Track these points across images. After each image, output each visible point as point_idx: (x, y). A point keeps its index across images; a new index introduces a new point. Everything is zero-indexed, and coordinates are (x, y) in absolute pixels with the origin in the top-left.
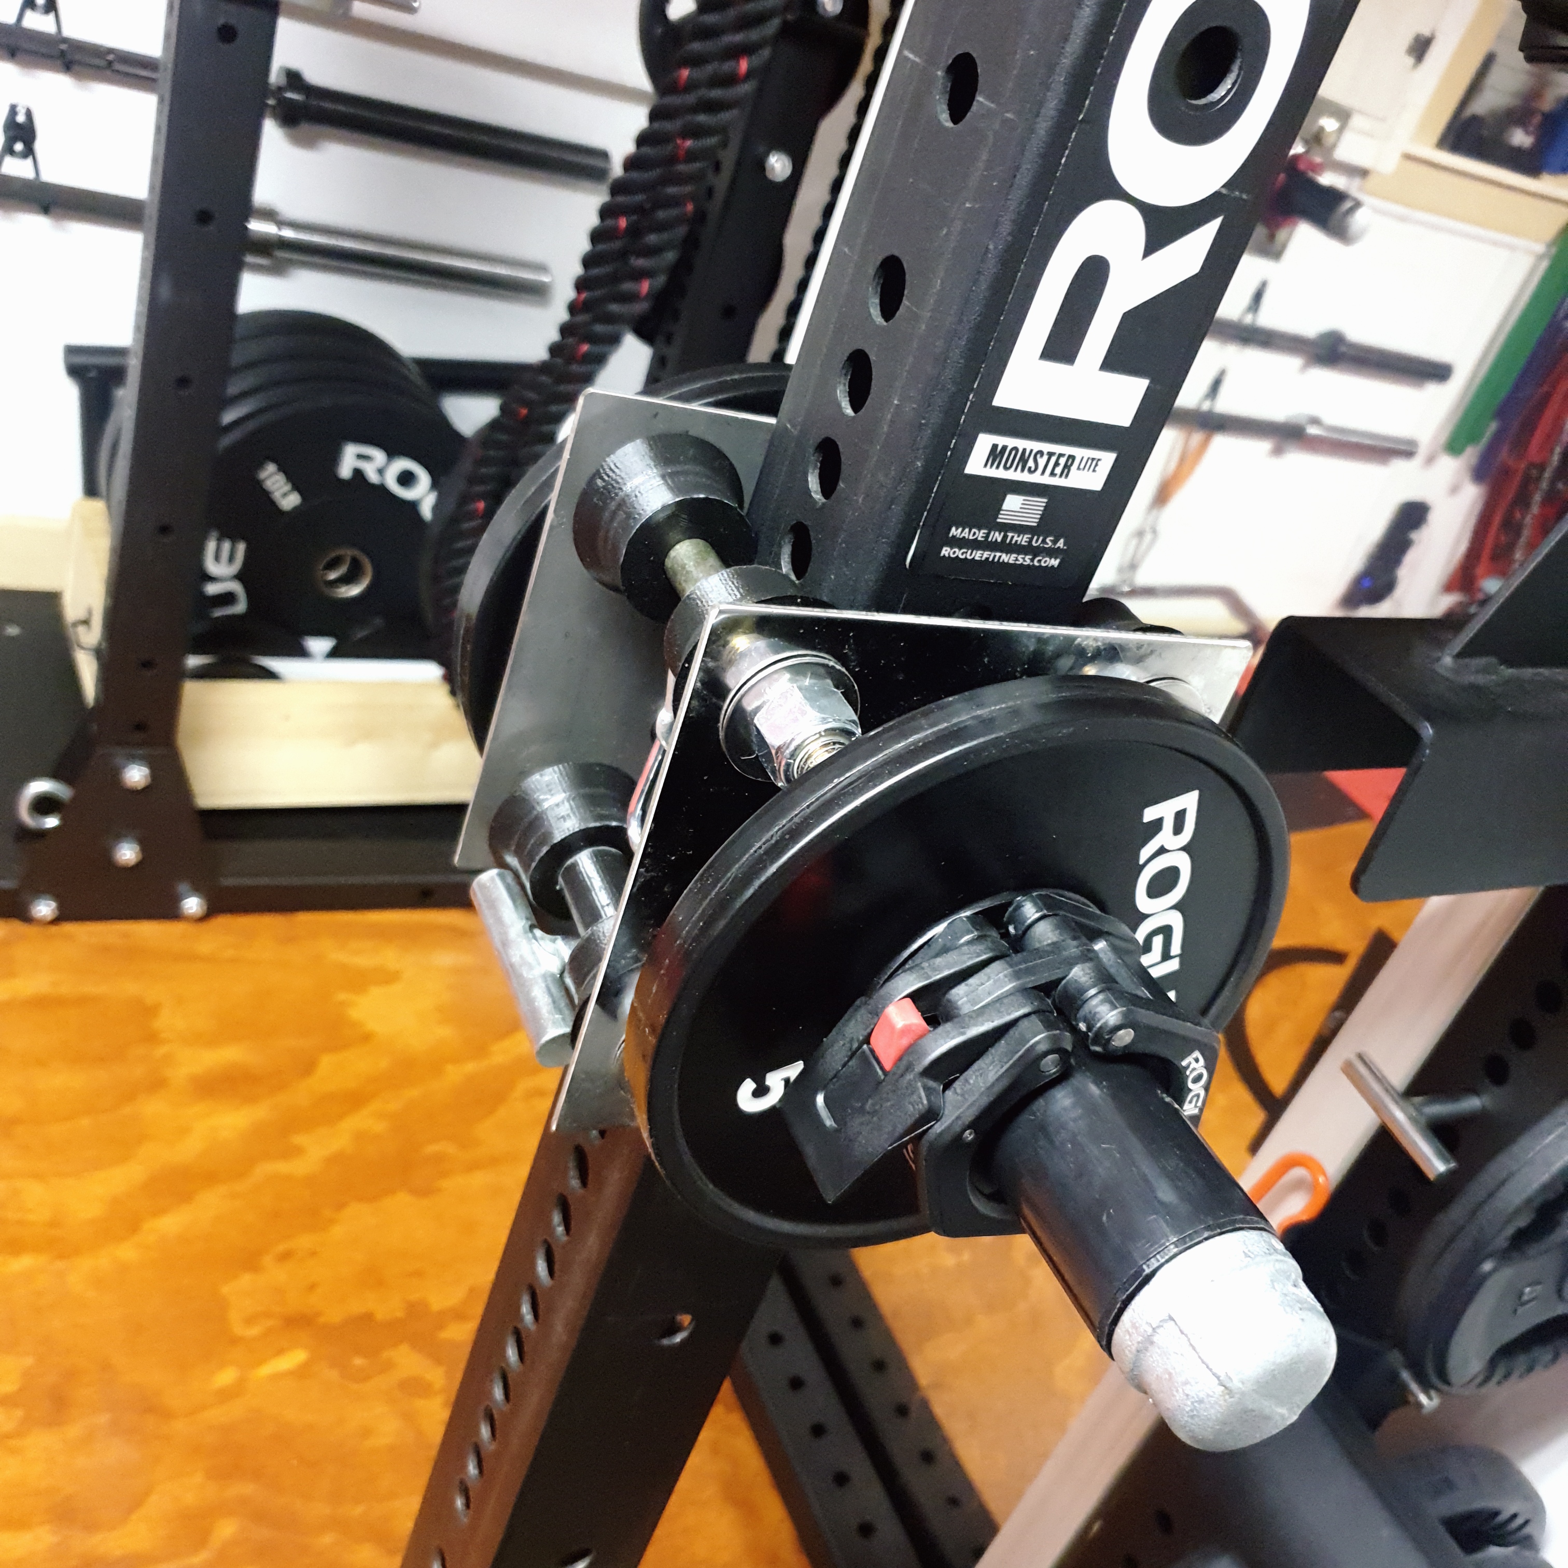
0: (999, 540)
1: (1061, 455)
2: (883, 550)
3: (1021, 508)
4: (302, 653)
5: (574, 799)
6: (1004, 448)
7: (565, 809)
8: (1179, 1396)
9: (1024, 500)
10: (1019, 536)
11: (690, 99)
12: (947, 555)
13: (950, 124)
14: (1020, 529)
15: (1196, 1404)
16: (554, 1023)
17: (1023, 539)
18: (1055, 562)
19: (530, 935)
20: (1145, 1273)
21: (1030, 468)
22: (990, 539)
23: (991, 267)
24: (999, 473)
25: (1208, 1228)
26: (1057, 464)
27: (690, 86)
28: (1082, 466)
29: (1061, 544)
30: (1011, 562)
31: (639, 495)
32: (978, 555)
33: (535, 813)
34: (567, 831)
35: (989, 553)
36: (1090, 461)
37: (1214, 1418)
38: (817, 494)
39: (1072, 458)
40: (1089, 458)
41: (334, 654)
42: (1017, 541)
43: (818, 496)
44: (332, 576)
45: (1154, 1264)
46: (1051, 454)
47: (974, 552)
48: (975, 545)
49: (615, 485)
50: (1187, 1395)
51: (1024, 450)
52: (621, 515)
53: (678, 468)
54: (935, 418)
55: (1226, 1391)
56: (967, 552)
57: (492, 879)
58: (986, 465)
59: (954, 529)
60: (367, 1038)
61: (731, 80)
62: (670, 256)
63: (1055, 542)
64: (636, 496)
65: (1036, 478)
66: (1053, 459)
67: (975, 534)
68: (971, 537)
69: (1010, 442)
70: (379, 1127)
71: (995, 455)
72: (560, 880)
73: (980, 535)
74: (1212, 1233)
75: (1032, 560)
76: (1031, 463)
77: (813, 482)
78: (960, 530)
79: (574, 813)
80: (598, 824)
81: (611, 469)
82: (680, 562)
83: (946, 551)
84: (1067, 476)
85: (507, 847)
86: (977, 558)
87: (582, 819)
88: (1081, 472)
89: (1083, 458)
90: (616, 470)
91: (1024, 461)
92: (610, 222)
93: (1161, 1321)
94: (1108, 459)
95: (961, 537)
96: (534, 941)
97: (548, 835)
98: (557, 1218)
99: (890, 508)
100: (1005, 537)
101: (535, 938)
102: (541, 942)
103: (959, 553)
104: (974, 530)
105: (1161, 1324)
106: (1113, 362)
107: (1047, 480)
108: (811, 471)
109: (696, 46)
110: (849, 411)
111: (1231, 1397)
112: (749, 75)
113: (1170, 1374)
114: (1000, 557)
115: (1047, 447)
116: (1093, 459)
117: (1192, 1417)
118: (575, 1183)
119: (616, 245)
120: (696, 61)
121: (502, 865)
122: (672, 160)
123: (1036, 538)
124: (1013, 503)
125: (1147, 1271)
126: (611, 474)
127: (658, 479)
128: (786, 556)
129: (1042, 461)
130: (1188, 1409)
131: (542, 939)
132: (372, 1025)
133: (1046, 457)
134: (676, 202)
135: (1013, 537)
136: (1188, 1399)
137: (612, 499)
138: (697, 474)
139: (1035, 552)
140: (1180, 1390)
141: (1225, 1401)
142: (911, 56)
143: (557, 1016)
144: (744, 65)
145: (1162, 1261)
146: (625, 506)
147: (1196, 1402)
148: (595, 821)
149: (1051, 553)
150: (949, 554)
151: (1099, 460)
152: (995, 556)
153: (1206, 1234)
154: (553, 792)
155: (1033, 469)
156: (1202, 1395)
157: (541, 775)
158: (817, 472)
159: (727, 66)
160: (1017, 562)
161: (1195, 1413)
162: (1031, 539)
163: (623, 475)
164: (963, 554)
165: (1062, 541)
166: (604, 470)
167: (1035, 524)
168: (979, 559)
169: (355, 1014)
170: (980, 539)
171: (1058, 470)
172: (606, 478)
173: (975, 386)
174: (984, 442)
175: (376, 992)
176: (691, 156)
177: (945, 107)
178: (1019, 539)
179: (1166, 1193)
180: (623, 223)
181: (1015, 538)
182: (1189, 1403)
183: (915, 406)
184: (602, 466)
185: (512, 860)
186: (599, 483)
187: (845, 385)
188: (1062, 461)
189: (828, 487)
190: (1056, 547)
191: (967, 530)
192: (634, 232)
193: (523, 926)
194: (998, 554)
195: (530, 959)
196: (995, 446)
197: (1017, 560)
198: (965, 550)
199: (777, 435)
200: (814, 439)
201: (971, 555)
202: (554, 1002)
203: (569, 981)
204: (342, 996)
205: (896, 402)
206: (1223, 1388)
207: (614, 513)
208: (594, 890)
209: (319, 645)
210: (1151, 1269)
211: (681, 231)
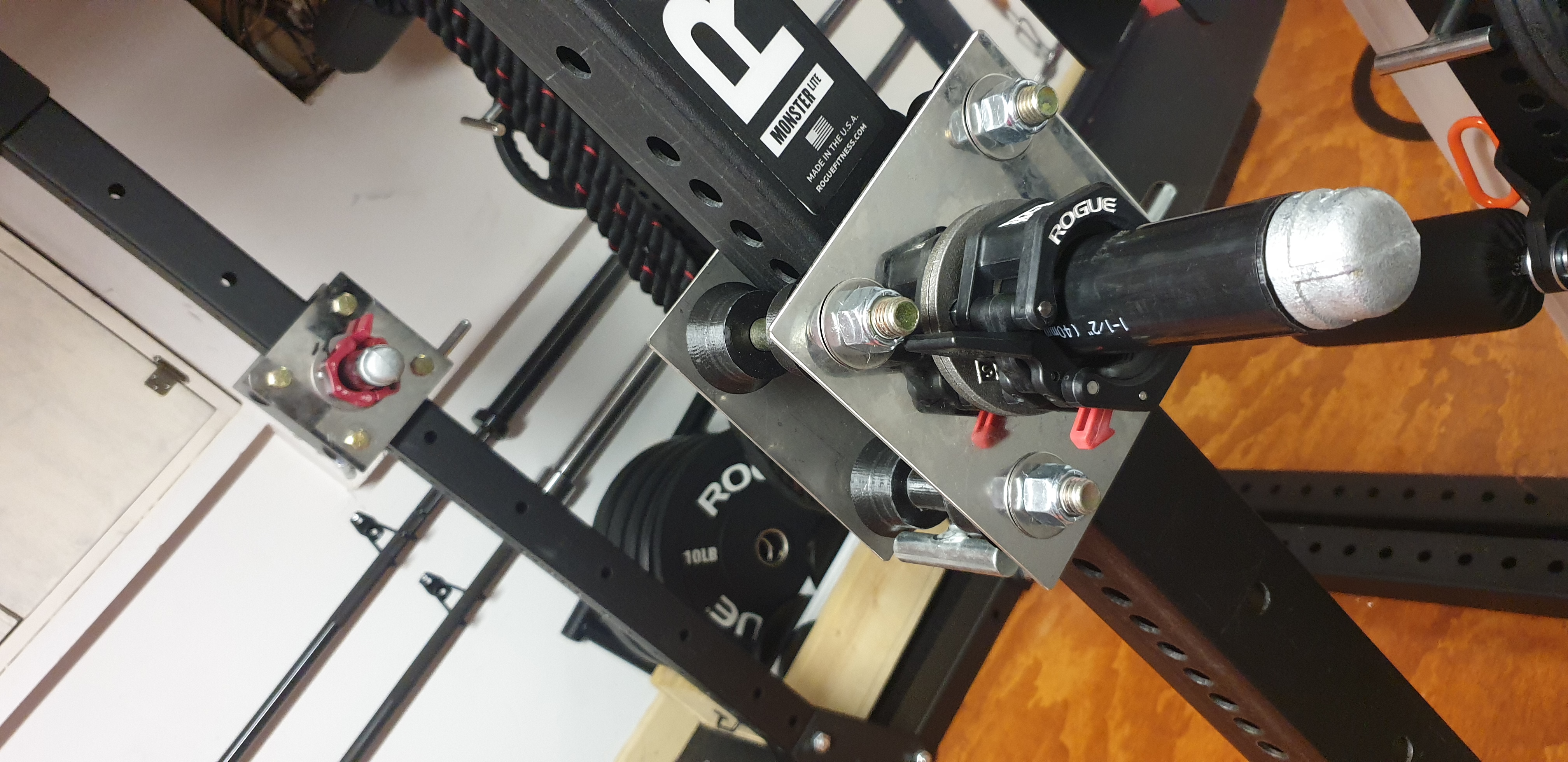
0: (830, 154)
1: (799, 97)
2: (799, 224)
3: (818, 133)
4: (807, 600)
6: (776, 128)
8: (1348, 302)
9: (814, 129)
10: (835, 142)
11: (594, 191)
12: (822, 189)
13: (589, 75)
14: (831, 139)
15: (1356, 295)
17: (838, 140)
18: (864, 126)
19: (938, 541)
20: (1265, 285)
21: (797, 118)
22: (827, 160)
24: (790, 137)
25: (1259, 233)
26: (803, 101)
27: (587, 187)
28: (813, 87)
29: (854, 119)
30: (847, 153)
31: (713, 343)
32: (832, 170)
35: (835, 163)
36: (813, 81)
37: (1372, 288)
39: (804, 91)
40: (811, 81)
41: (817, 583)
42: (837, 144)
43: (760, 244)
45: (1262, 276)
46: (795, 102)
47: (829, 172)
48: (825, 170)
49: (703, 353)
50: (1348, 297)
51: (784, 117)
52: (720, 358)
53: (711, 314)
54: (737, 160)
55: (1356, 272)
56: (827, 177)
57: (899, 545)
58: (781, 143)
59: (808, 178)
61: (594, 161)
63: (851, 122)
64: (714, 345)
65: (805, 117)
66: (799, 102)
67: (818, 167)
68: (819, 170)
69: (775, 123)
71: (778, 135)
72: (918, 507)
73: (821, 164)
74: (1263, 232)
75: (854, 140)
76: (794, 116)
77: (752, 243)
78: (811, 174)
79: (882, 476)
80: (895, 466)
81: (694, 351)
82: (759, 340)
83: (819, 189)
84: (814, 99)
85: (888, 528)
86: (834, 172)
87: (888, 473)
88: (816, 89)
89: (808, 85)
90: (696, 348)
91: (790, 120)
93: (1297, 290)
94: (818, 70)
95: (815, 176)
96: (942, 540)
97: (886, 497)
99: (776, 209)
100: (831, 150)
101: (940, 539)
102: (946, 537)
103: (825, 181)
104: (816, 167)
105: (1300, 291)
106: (760, 44)
107: (809, 112)
108: (745, 242)
109: (566, 172)
110: (721, 204)
111: (1362, 272)
112: (596, 149)
113: (1332, 301)
114: (841, 158)
115: (790, 103)
116: (813, 78)
117: (1365, 300)
120: (574, 177)
121: (894, 535)
122: (624, 219)
123: (841, 132)
124: (812, 137)
125: (1264, 282)
126: (697, 352)
127: (711, 328)
128: (787, 279)
129: (797, 109)
130: (1358, 301)
131: (944, 535)
133: (795, 106)
134: (649, 227)
135: (833, 146)
136: (1351, 298)
137: (710, 358)
138: (721, 305)
139: (850, 136)
140: (1344, 300)
141: (1362, 276)
142: (550, 77)
143: (986, 551)
144: (589, 149)
145: (1263, 270)
146: (716, 354)
148: (892, 467)
149: (857, 126)
150: (821, 187)
151: (815, 75)
152: (839, 161)
153: (1262, 236)
154: (865, 482)
155: (798, 117)
156: (1351, 288)
157: (853, 482)
158: (748, 238)
159: (585, 158)
160: (850, 149)
161: (1362, 298)
162: (841, 135)
163: (700, 346)
164: (826, 179)
165: (852, 117)
166: (693, 355)
167: (833, 129)
170: (823, 166)
171: (808, 102)
172: (698, 356)
173: (731, 129)
174: (767, 139)
176: (627, 207)
177: (581, 73)
178: (837, 142)
179: (1229, 247)
181: (835, 144)
182: (1354, 298)
183: (727, 168)
184: (690, 355)
185: (896, 528)
186: (698, 361)
187: (707, 200)
188: (803, 97)
189: (757, 237)
190: (854, 122)
191: (813, 170)
193: (932, 542)
194: (839, 158)
195: (949, 548)
196: (772, 133)
197: (848, 149)
198: (825, 177)
200: (730, 231)
201: (830, 175)
202: (978, 548)
203: (972, 534)
205: (722, 177)
206: (1352, 273)
207: (717, 361)
208: (929, 489)
210: (1265, 280)
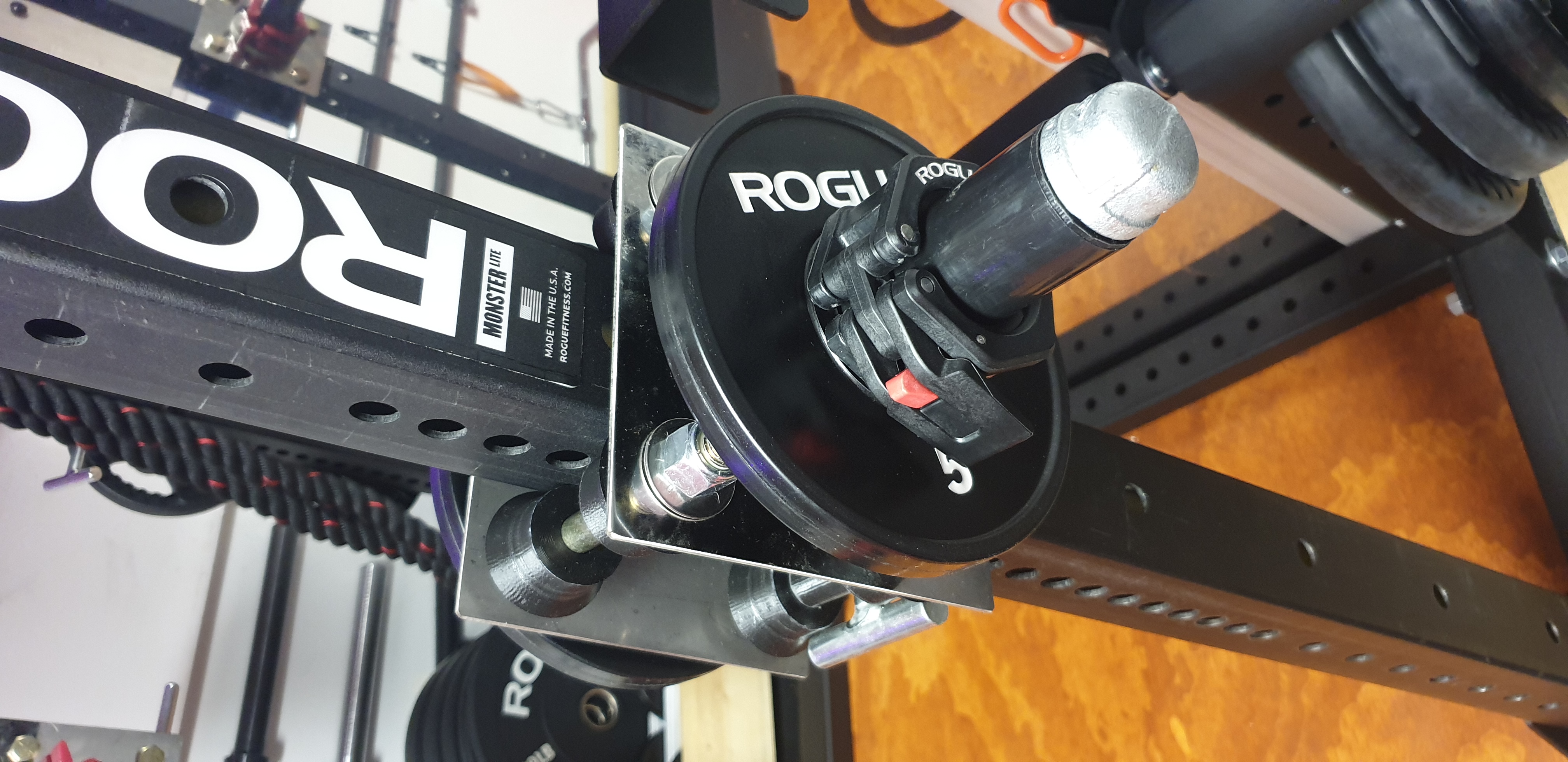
0: (553, 320)
1: (490, 281)
2: (565, 406)
3: (529, 306)
4: (660, 737)
5: (755, 600)
6: (486, 324)
7: (762, 605)
8: (1159, 198)
9: (523, 305)
10: (550, 305)
11: (232, 478)
12: (566, 358)
13: (252, 378)
14: (545, 304)
15: (1164, 187)
16: (916, 613)
17: (552, 301)
18: (568, 275)
19: (855, 628)
20: (1073, 223)
21: (500, 303)
22: (553, 327)
23: (356, 348)
24: (505, 325)
26: (496, 283)
27: (223, 479)
28: (497, 263)
29: (554, 273)
30: (569, 309)
31: (531, 575)
32: (565, 334)
33: (766, 627)
34: (778, 605)
35: (563, 326)
36: (493, 258)
37: (1174, 173)
38: (525, 448)
39: (491, 271)
40: (491, 259)
41: (660, 713)
42: (554, 306)
43: (527, 448)
44: (602, 717)
45: (1065, 216)
46: (489, 288)
47: (563, 337)
48: (557, 338)
49: (525, 591)
50: (1158, 193)
51: (487, 308)
52: (547, 586)
53: (510, 545)
54: (466, 378)
55: (1154, 167)
56: (563, 343)
57: (815, 654)
58: (499, 337)
59: (547, 355)
60: (942, 680)
61: (216, 450)
62: (351, 486)
63: (553, 277)
64: (532, 576)
65: (507, 297)
66: (492, 286)
67: (549, 339)
68: (552, 342)
69: (482, 319)
70: (1007, 669)
71: (491, 330)
72: (814, 607)
73: (550, 334)
74: (1043, 175)
75: (567, 293)
76: (496, 302)
77: (516, 451)
78: (547, 350)
79: (766, 599)
80: (773, 583)
81: (514, 594)
82: (579, 543)
83: (563, 359)
84: (504, 274)
85: (792, 645)
86: (567, 335)
87: (769, 593)
88: (501, 264)
89: (490, 263)
90: (514, 591)
91: (495, 308)
92: (328, 532)
93: (1107, 212)
94: (491, 244)
95: (552, 349)
96: (858, 625)
97: (781, 617)
98: (1059, 586)
99: (533, 404)
100: (551, 315)
101: (856, 624)
102: (859, 619)
103: (564, 349)
104: (547, 340)
105: (1108, 211)
106: (419, 248)
107: (508, 289)
108: (508, 453)
109: (192, 476)
110: (464, 431)
111: (1159, 164)
112: (212, 436)
113: (1144, 204)
114: (566, 317)
115: (484, 292)
116: (491, 255)
117: (1174, 188)
118: (1033, 576)
119: (345, 526)
120: (203, 476)
121: (805, 646)
122: (279, 489)
123: (550, 292)
124: (526, 313)
125: (1071, 221)
126: (517, 594)
127: (519, 560)
128: (572, 465)
129: (495, 294)
130: (1168, 192)
131: (857, 618)
132: (933, 676)
133: (491, 292)
134: (310, 483)
135: (551, 310)
136: (1161, 193)
137: (535, 592)
138: (514, 531)
139: (561, 291)
140: (1155, 198)
141: (1161, 167)
142: (203, 404)
143: (911, 610)
144: (205, 441)
145: (1063, 211)
146: (539, 582)
147: (1162, 187)
148: (770, 584)
149: (561, 279)
150: (565, 356)
151: (492, 251)
152: (565, 322)
153: (1044, 180)
154: (751, 615)
155: (500, 300)
156: (1158, 184)
157: (739, 623)
158: (508, 449)
159: (206, 453)
160: (569, 304)
161: (1171, 187)
162: (552, 295)
163: (517, 585)
164: (565, 346)
165: (552, 272)
166: (514, 599)
167: (541, 293)
168: (568, 333)
169: (925, 688)
170: (553, 335)
171: (500, 281)
172: (521, 597)
173: (442, 351)
174: (483, 340)
175: (908, 673)
176: (275, 475)
177: (239, 381)
178: (552, 304)
179: (1016, 206)
180: (328, 523)
181: (552, 307)
182: (1164, 191)
183: (458, 392)
184: (511, 601)
185: (801, 640)
186: (523, 602)
187: (444, 435)
188: (493, 279)
189: (521, 442)
190: (557, 276)
191: (547, 345)
192: (334, 514)
193: (849, 632)
194: (564, 319)
195: (872, 628)
196: (485, 331)
197: (567, 304)
198: (562, 344)
199: (482, 475)
200: (487, 453)
201: (565, 340)
202: (901, 612)
203: (886, 602)
204: (912, 698)
205: (456, 404)
206: (1152, 170)
207: (546, 591)
208: (820, 584)
209: (654, 724)
210: (1070, 218)
211: (331, 479)
